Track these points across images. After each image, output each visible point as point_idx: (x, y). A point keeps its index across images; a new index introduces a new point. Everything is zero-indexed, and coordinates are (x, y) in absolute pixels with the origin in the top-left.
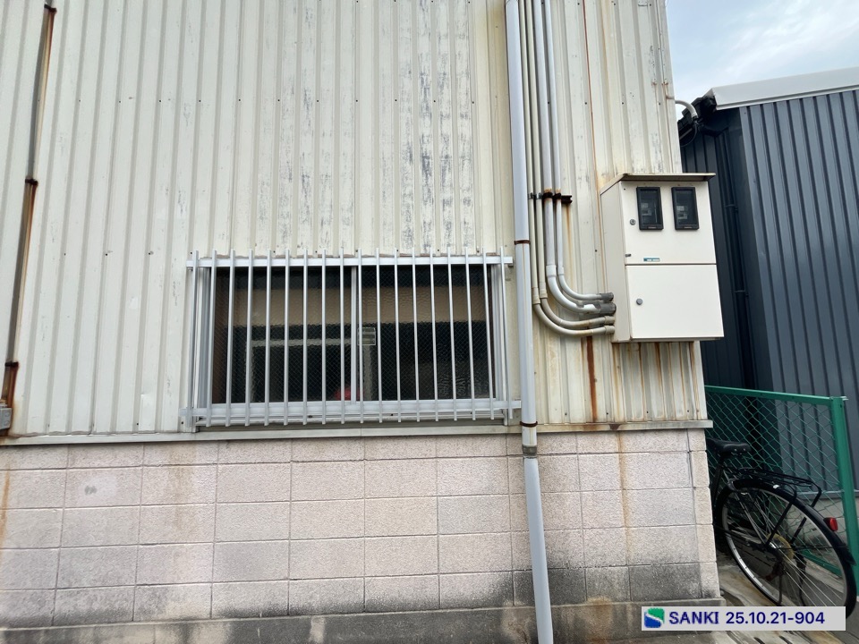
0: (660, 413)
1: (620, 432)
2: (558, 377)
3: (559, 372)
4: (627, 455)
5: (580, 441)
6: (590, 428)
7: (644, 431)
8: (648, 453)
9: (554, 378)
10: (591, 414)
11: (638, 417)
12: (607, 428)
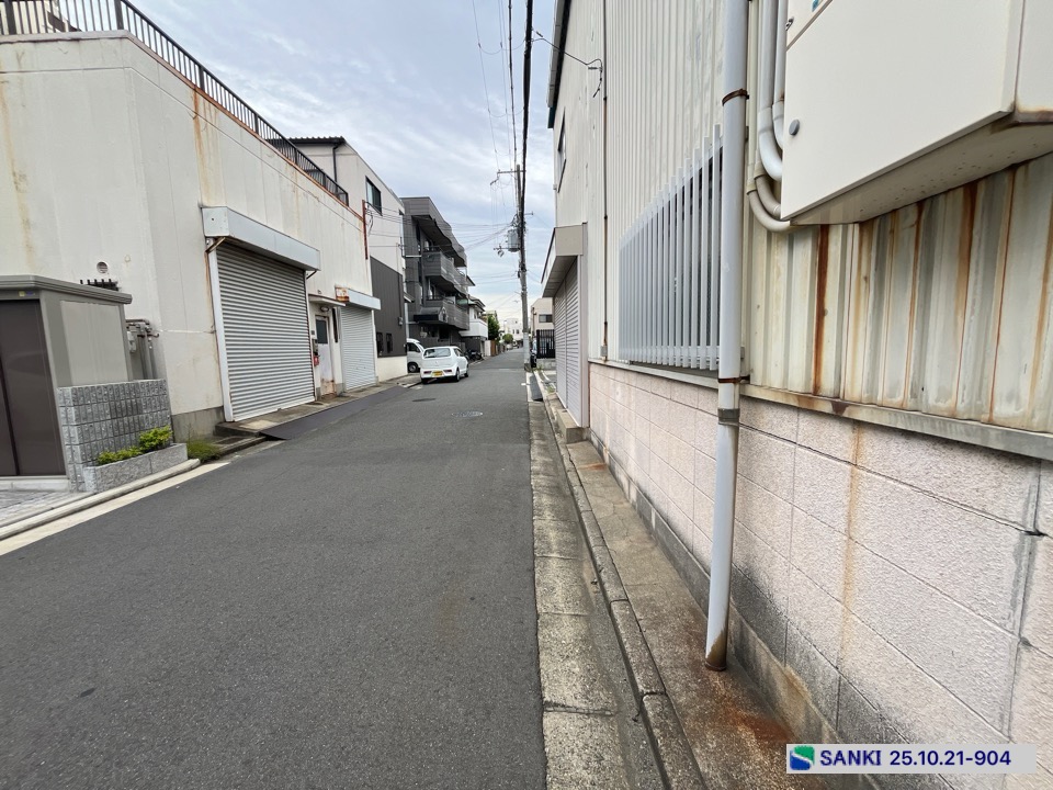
1: (858, 424)
2: (782, 312)
3: (783, 303)
4: (864, 473)
5: (802, 425)
6: (806, 404)
7: (908, 434)
8: (908, 488)
9: (778, 313)
10: (813, 377)
11: (892, 396)
12: (827, 408)
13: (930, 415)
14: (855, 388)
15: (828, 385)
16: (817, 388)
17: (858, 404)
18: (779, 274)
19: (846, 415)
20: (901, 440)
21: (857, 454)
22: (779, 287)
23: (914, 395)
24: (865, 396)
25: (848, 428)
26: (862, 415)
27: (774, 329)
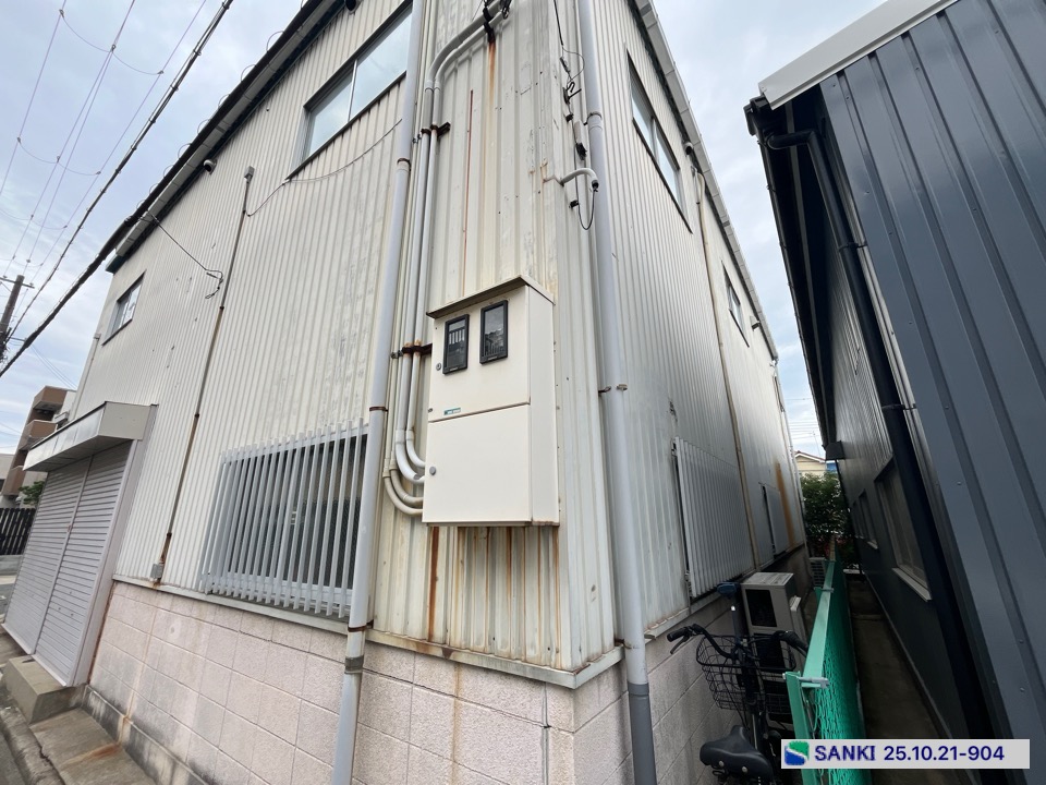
0: (504, 644)
1: (458, 664)
2: (404, 571)
3: (405, 564)
4: (463, 703)
5: (418, 666)
6: (422, 648)
7: (487, 670)
8: (488, 710)
9: (401, 571)
10: (428, 627)
11: (479, 644)
12: (439, 653)
13: (498, 658)
14: (457, 639)
15: (438, 633)
16: (431, 635)
17: (459, 650)
18: (402, 542)
19: (451, 658)
20: (483, 674)
21: (458, 688)
22: (403, 551)
23: (490, 644)
24: (463, 643)
25: (452, 667)
26: (462, 658)
27: (397, 583)
